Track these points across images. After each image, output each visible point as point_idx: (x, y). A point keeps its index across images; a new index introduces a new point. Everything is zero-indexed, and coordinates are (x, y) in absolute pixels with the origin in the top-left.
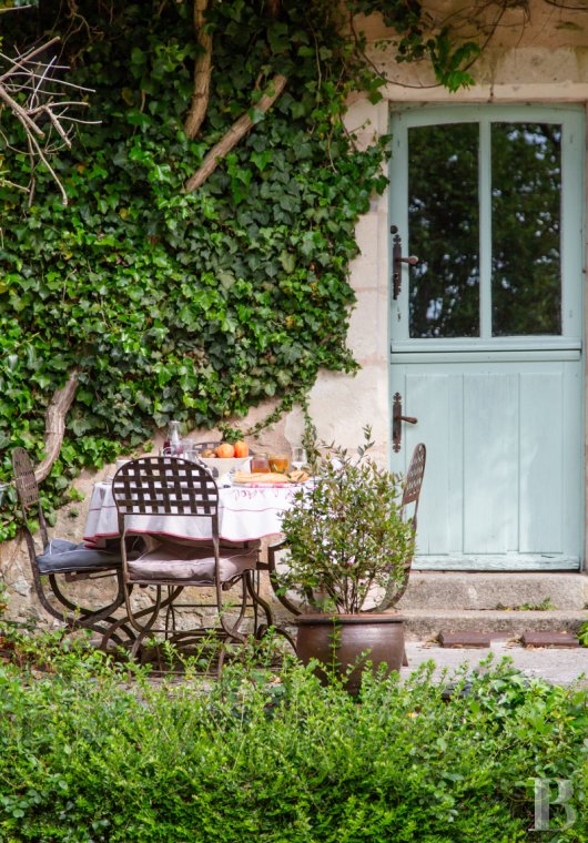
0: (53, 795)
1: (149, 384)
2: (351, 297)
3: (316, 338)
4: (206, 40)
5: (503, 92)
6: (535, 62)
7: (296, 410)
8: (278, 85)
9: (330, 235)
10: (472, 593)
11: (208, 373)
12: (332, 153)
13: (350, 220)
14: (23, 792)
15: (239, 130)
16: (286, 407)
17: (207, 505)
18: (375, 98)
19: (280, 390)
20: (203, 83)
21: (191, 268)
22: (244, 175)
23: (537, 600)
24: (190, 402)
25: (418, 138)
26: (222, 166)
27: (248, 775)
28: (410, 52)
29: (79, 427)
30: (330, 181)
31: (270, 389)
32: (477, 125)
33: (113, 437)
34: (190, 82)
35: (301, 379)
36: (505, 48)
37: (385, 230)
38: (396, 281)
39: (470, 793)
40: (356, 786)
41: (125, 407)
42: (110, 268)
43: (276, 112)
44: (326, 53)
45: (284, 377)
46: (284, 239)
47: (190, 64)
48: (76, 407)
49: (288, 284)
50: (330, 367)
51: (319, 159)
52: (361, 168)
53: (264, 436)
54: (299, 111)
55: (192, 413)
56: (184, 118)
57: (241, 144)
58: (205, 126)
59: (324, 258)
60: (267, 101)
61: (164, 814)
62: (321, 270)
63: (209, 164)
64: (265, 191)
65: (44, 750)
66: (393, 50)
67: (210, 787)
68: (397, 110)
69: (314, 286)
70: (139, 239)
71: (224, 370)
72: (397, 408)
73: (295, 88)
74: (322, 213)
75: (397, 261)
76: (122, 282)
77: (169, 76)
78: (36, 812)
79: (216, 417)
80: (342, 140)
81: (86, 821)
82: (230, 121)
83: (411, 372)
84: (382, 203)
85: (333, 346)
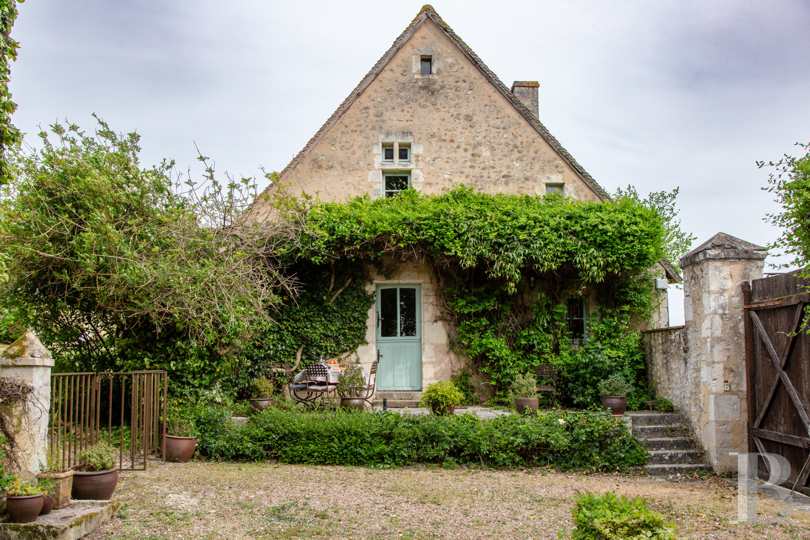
0: (285, 435)
1: (320, 348)
2: (367, 328)
3: (359, 337)
4: (333, 271)
5: (401, 282)
6: (408, 275)
7: (354, 353)
8: (350, 281)
9: (362, 314)
10: (395, 396)
11: (334, 345)
12: (362, 295)
13: (367, 310)
14: (278, 434)
15: (341, 290)
16: (352, 353)
17: (325, 374)
18: (372, 284)
19: (350, 349)
20: (333, 280)
21: (329, 321)
22: (342, 300)
23: (410, 397)
24: (330, 352)
25: (383, 291)
26: (337, 298)
27: (326, 430)
28: (380, 273)
29: (304, 358)
30: (362, 302)
31: (348, 349)
32: (396, 289)
33: (312, 360)
34: (330, 280)
35: (356, 346)
36: (402, 272)
37: (375, 312)
38: (378, 324)
39: (374, 434)
40: (349, 433)
41: (314, 353)
42: (311, 321)
43: (350, 286)
44: (360, 274)
45: (351, 346)
46: (351, 315)
47: (330, 276)
48: (303, 353)
49: (352, 325)
50: (362, 344)
51: (359, 297)
52: (369, 299)
53: (347, 360)
54: (355, 286)
55: (330, 354)
56: (329, 288)
57: (341, 294)
58: (333, 290)
59: (360, 319)
60: (347, 284)
61: (308, 439)
62: (359, 322)
63: (334, 298)
64: (347, 304)
65: (283, 425)
66: (376, 273)
67: (318, 433)
68: (377, 285)
69: (358, 325)
70: (318, 315)
71: (338, 344)
72: (378, 353)
73: (353, 281)
74: (360, 309)
75: (378, 319)
76: (314, 324)
77: (325, 278)
78: (281, 438)
79: (336, 355)
80: (364, 292)
81: (292, 440)
82: (339, 288)
83: (382, 345)
84: (374, 306)
85: (363, 339)
